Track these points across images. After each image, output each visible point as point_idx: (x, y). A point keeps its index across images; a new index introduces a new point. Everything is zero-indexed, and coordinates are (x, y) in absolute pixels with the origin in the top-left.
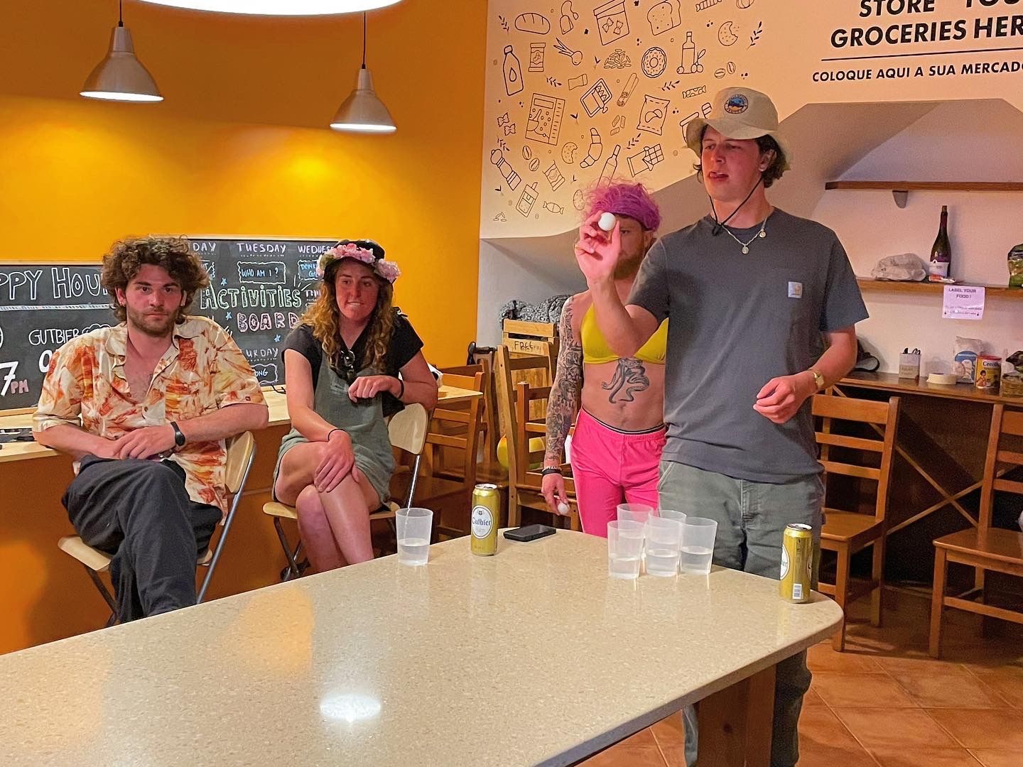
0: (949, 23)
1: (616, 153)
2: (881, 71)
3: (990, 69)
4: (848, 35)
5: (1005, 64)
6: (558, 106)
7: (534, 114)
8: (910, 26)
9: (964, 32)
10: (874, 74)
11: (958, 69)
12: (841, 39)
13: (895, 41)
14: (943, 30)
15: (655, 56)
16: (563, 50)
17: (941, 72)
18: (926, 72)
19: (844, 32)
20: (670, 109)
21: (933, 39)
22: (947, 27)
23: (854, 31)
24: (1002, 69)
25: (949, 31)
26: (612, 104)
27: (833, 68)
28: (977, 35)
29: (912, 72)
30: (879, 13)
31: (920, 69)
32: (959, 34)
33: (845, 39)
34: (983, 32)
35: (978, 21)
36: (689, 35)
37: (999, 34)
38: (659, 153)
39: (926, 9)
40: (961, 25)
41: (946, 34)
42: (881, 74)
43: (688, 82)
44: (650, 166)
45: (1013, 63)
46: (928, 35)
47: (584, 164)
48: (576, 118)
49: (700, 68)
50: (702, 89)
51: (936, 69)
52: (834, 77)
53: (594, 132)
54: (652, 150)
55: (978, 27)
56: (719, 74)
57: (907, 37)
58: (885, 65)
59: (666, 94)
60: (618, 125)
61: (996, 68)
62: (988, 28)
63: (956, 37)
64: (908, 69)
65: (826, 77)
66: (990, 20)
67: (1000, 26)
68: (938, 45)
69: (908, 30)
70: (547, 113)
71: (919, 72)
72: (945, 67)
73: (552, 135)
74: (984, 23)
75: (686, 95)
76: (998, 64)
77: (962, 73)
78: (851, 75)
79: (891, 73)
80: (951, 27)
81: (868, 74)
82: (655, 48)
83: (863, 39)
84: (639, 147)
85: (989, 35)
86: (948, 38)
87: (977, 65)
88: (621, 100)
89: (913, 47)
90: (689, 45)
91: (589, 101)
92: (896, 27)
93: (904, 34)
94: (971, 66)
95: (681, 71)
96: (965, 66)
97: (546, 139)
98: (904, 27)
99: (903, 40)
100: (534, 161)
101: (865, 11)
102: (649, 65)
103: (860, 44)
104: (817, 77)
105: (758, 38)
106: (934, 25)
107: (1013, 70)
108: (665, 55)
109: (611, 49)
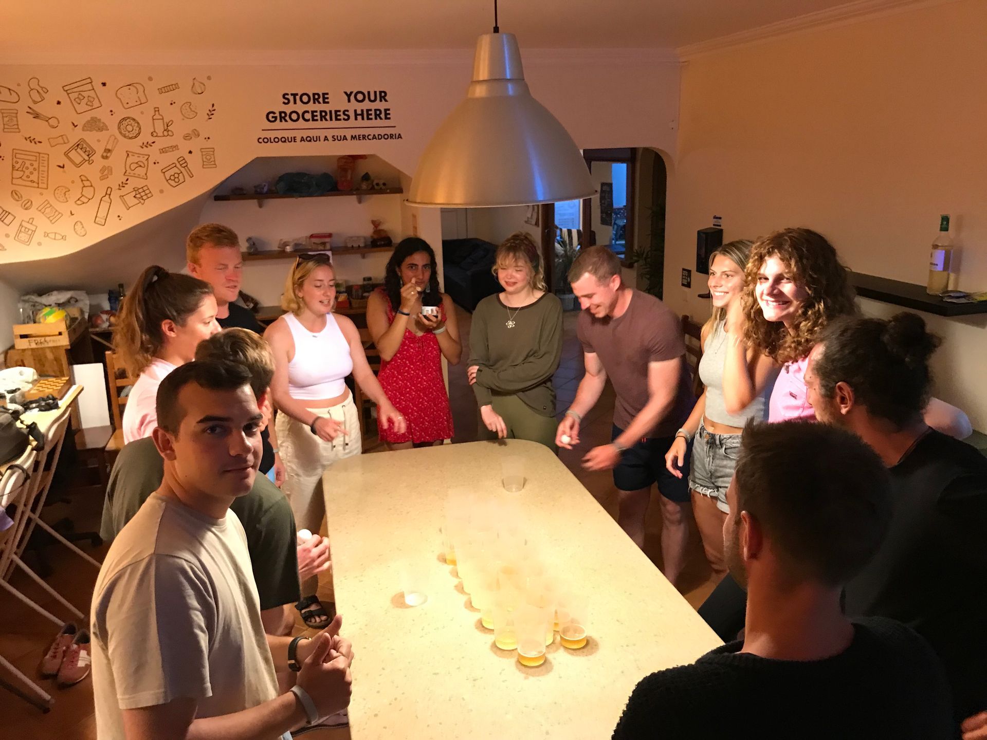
0: (339, 111)
1: (109, 192)
2: (302, 137)
3: (366, 138)
4: (277, 115)
5: (374, 135)
6: (41, 158)
7: (17, 166)
8: (316, 112)
9: (348, 116)
10: (298, 139)
11: (349, 137)
12: (273, 117)
13: (308, 120)
14: (336, 116)
15: (129, 123)
16: (37, 116)
17: (339, 139)
18: (330, 138)
19: (274, 113)
20: (151, 161)
21: (331, 119)
22: (338, 113)
23: (280, 113)
24: (373, 138)
25: (340, 115)
26: (97, 157)
27: (272, 135)
28: (356, 119)
29: (322, 138)
30: (295, 103)
31: (326, 137)
32: (346, 117)
33: (276, 118)
34: (359, 117)
35: (355, 111)
36: (157, 110)
37: (368, 119)
38: (147, 192)
39: (324, 102)
40: (346, 113)
41: (339, 117)
42: (302, 139)
43: (162, 143)
44: (142, 201)
45: (379, 135)
46: (328, 117)
47: (79, 202)
48: (63, 167)
49: (170, 133)
50: (175, 147)
51: (336, 137)
52: (272, 141)
53: (83, 178)
54: (141, 190)
55: (356, 115)
56: (187, 137)
57: (315, 118)
58: (305, 134)
59: (145, 151)
60: (106, 172)
61: (370, 137)
62: (362, 115)
63: (344, 119)
64: (319, 137)
65: (267, 140)
66: (362, 111)
67: (368, 115)
68: (334, 123)
69: (315, 114)
70: (32, 165)
71: (326, 139)
72: (341, 136)
73: (40, 181)
74: (359, 112)
75: (163, 151)
76: (370, 135)
77: (351, 140)
78: (283, 140)
79: (308, 139)
80: (341, 113)
81: (294, 140)
82: (128, 118)
83: (287, 118)
84: (129, 188)
85: (363, 119)
86: (340, 120)
87: (359, 136)
88: (105, 154)
89: (319, 124)
90: (157, 116)
91: (73, 154)
92: (307, 112)
93: (313, 116)
94: (355, 136)
95: (155, 134)
96: (352, 136)
97: (35, 185)
98: (313, 112)
99: (313, 120)
100: (27, 201)
101: (286, 101)
102: (125, 130)
103: (286, 121)
104: (260, 140)
105: (213, 114)
106: (331, 112)
107: (379, 139)
108: (138, 123)
109: (87, 117)
